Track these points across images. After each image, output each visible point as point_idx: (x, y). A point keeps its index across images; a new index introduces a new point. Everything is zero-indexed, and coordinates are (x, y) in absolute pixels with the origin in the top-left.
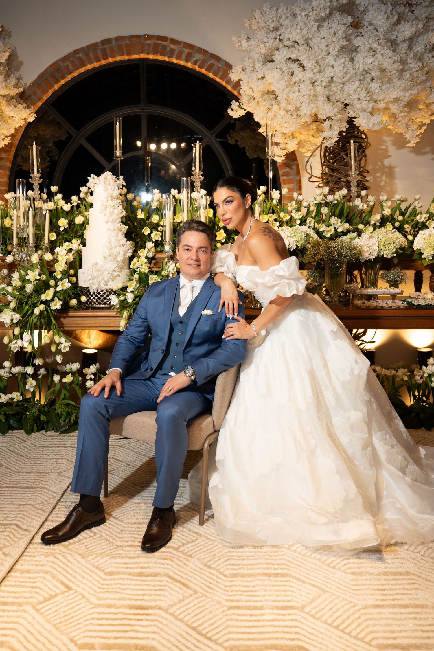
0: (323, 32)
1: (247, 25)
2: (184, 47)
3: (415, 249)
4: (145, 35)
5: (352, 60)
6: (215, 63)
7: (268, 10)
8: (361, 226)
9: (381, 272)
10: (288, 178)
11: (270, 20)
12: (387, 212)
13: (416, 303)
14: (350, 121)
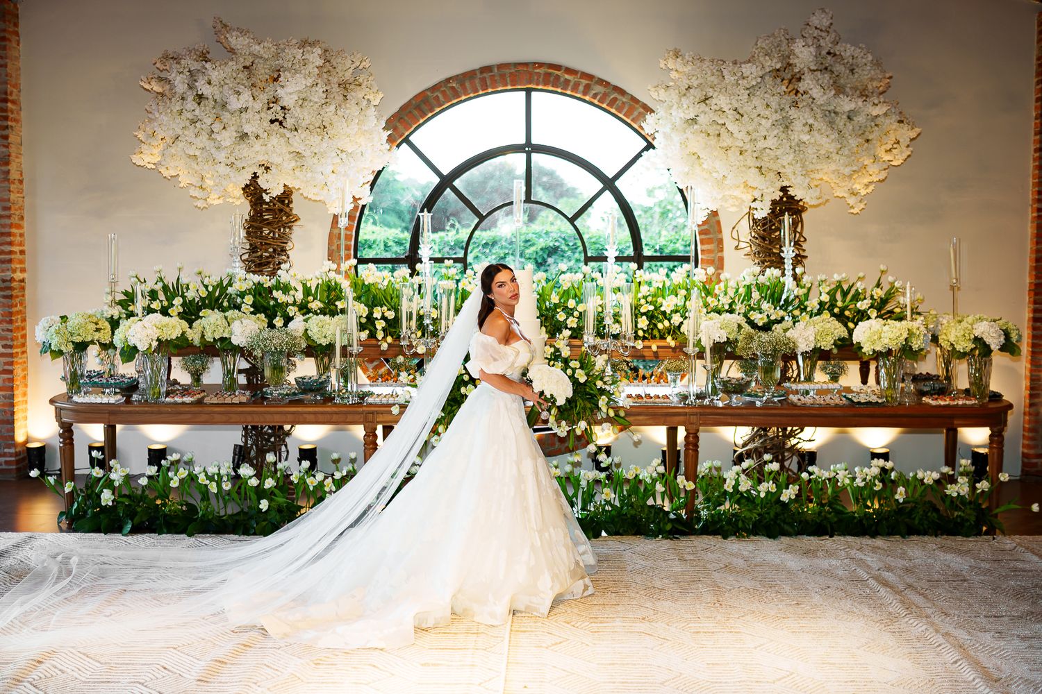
0: (756, 101)
1: (662, 65)
2: (580, 78)
3: (854, 342)
4: (535, 63)
5: (787, 127)
6: (619, 97)
7: (691, 59)
8: (797, 312)
9: (819, 363)
10: (708, 236)
11: (694, 78)
12: (825, 298)
13: (855, 400)
14: (784, 189)
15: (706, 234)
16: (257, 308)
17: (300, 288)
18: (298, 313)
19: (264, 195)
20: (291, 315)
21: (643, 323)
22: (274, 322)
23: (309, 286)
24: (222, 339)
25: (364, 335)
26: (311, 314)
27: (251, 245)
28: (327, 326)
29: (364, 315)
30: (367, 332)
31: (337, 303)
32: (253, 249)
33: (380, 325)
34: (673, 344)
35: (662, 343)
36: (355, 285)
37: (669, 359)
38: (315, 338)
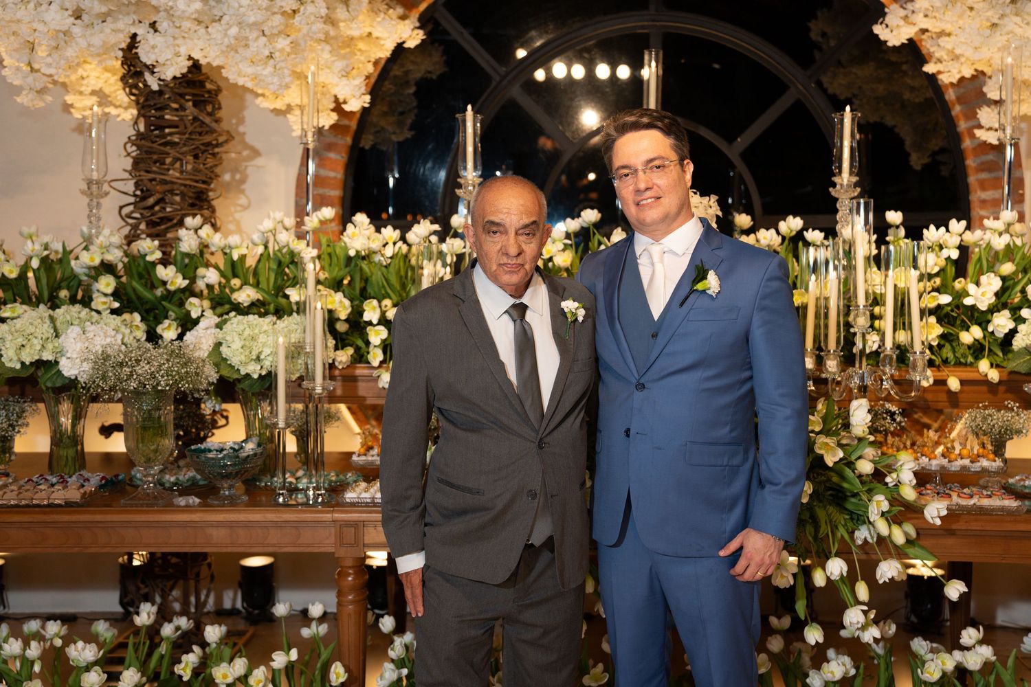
15: (990, 170)
16: (125, 301)
17: (220, 260)
18: (209, 313)
19: (147, 75)
20: (194, 315)
21: (934, 331)
22: (159, 330)
23: (235, 257)
24: (39, 364)
25: (344, 357)
26: (233, 314)
27: (137, 185)
28: (262, 338)
29: (343, 316)
30: (350, 351)
31: (288, 291)
32: (142, 194)
33: (377, 335)
34: (994, 375)
35: (969, 375)
36: (326, 257)
37: (985, 408)
38: (235, 361)
